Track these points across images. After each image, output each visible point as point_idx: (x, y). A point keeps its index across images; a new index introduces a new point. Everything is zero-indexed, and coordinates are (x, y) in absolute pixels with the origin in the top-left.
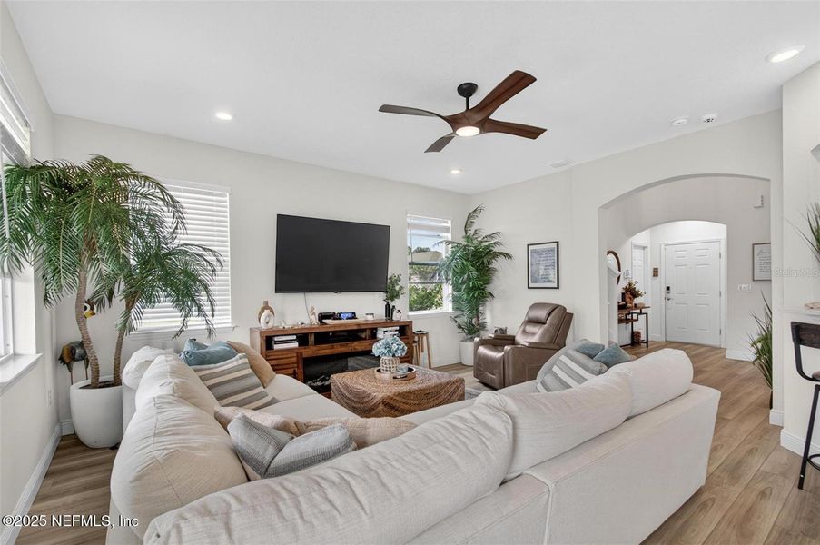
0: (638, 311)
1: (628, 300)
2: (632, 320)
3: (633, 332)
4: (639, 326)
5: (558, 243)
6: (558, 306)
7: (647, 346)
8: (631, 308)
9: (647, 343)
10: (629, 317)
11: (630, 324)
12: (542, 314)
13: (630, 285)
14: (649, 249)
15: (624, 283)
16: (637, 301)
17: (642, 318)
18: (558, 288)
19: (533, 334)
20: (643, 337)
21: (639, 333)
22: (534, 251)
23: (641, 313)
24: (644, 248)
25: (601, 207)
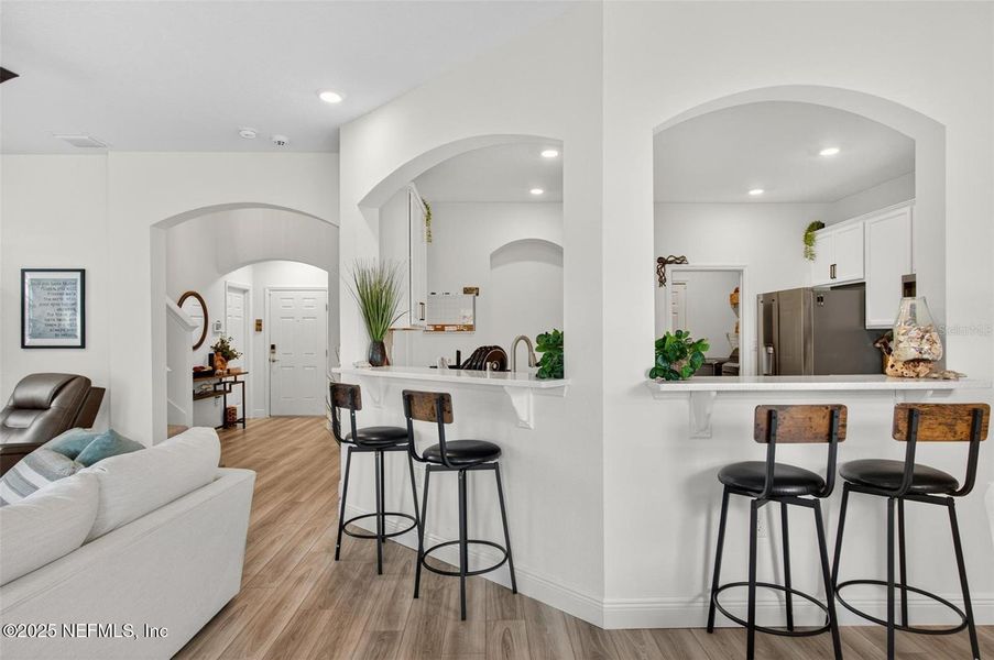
0: (232, 379)
1: (218, 363)
2: (225, 392)
3: (226, 409)
4: (233, 400)
5: (83, 272)
6: (74, 378)
7: (244, 427)
8: (222, 375)
9: (244, 422)
10: (219, 388)
11: (222, 397)
12: (42, 392)
13: (223, 342)
14: (251, 292)
15: (212, 341)
16: (231, 364)
17: (237, 388)
18: (83, 346)
19: (22, 430)
20: (239, 416)
21: (235, 409)
22: (35, 283)
23: (236, 382)
24: (245, 291)
25: (154, 225)
